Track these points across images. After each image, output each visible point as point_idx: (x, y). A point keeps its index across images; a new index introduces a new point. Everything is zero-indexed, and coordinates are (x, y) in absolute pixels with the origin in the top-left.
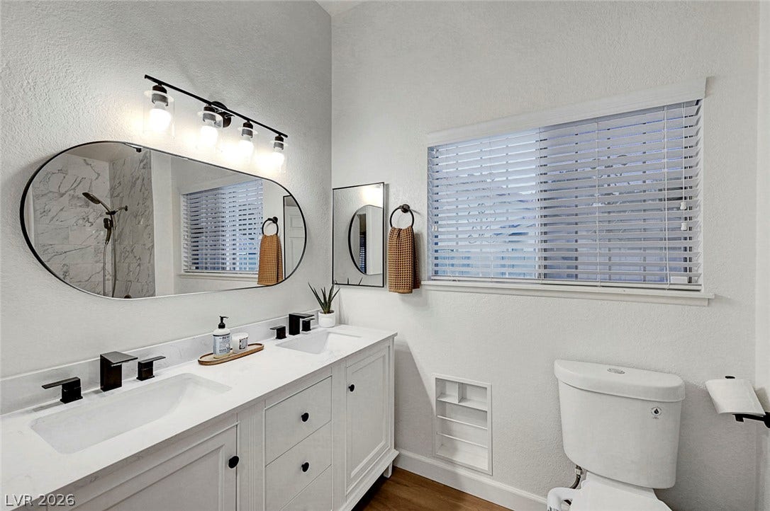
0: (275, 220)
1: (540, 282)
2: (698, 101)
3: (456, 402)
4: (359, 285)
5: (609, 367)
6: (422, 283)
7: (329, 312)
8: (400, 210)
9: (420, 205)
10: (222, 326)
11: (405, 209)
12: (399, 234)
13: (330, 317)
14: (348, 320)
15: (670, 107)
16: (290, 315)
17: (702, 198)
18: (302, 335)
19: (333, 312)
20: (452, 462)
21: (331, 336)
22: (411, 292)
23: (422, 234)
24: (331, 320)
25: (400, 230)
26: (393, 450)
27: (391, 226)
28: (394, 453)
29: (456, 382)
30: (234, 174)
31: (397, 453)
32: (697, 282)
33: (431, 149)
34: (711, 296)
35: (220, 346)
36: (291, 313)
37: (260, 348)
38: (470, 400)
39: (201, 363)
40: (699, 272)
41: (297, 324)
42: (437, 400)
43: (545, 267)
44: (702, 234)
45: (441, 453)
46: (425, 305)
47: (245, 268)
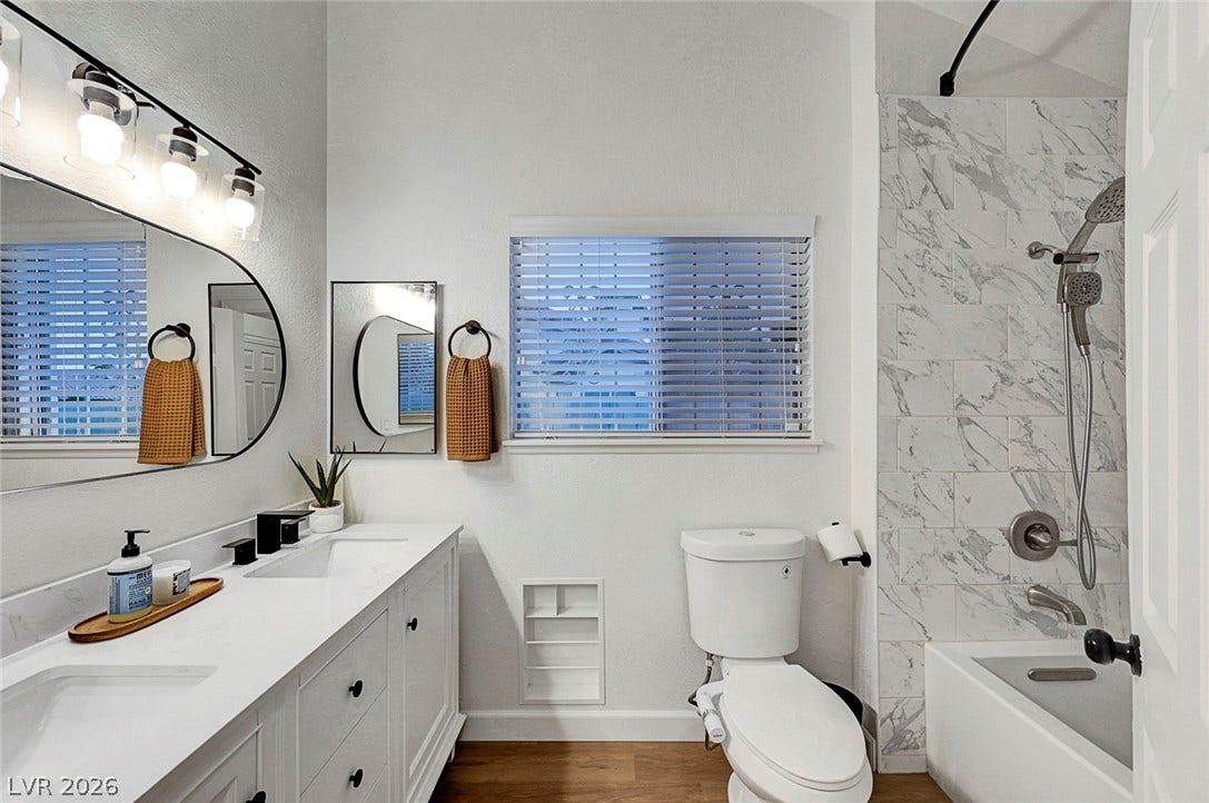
0: (183, 331)
1: (660, 435)
2: (807, 239)
3: (554, 615)
4: (380, 453)
5: (740, 530)
6: (504, 443)
7: (332, 504)
8: (464, 329)
9: (497, 321)
10: (131, 551)
11: (474, 328)
12: (467, 368)
13: (334, 513)
14: (363, 515)
15: (786, 239)
16: (259, 516)
17: (812, 341)
18: (286, 552)
19: (337, 503)
20: (548, 705)
21: (337, 547)
22: (489, 458)
23: (501, 368)
24: (337, 517)
25: (467, 361)
26: (458, 715)
27: (451, 354)
28: (460, 719)
29: (554, 586)
30: (123, 220)
31: (464, 717)
32: (806, 427)
33: (515, 241)
34: (820, 442)
35: (132, 594)
36: (261, 512)
37: (215, 586)
38: (570, 608)
39: (76, 638)
40: (809, 418)
41: (274, 533)
42: (525, 619)
43: (665, 416)
44: (812, 379)
45: (531, 697)
46: (508, 476)
47: (83, 431)
